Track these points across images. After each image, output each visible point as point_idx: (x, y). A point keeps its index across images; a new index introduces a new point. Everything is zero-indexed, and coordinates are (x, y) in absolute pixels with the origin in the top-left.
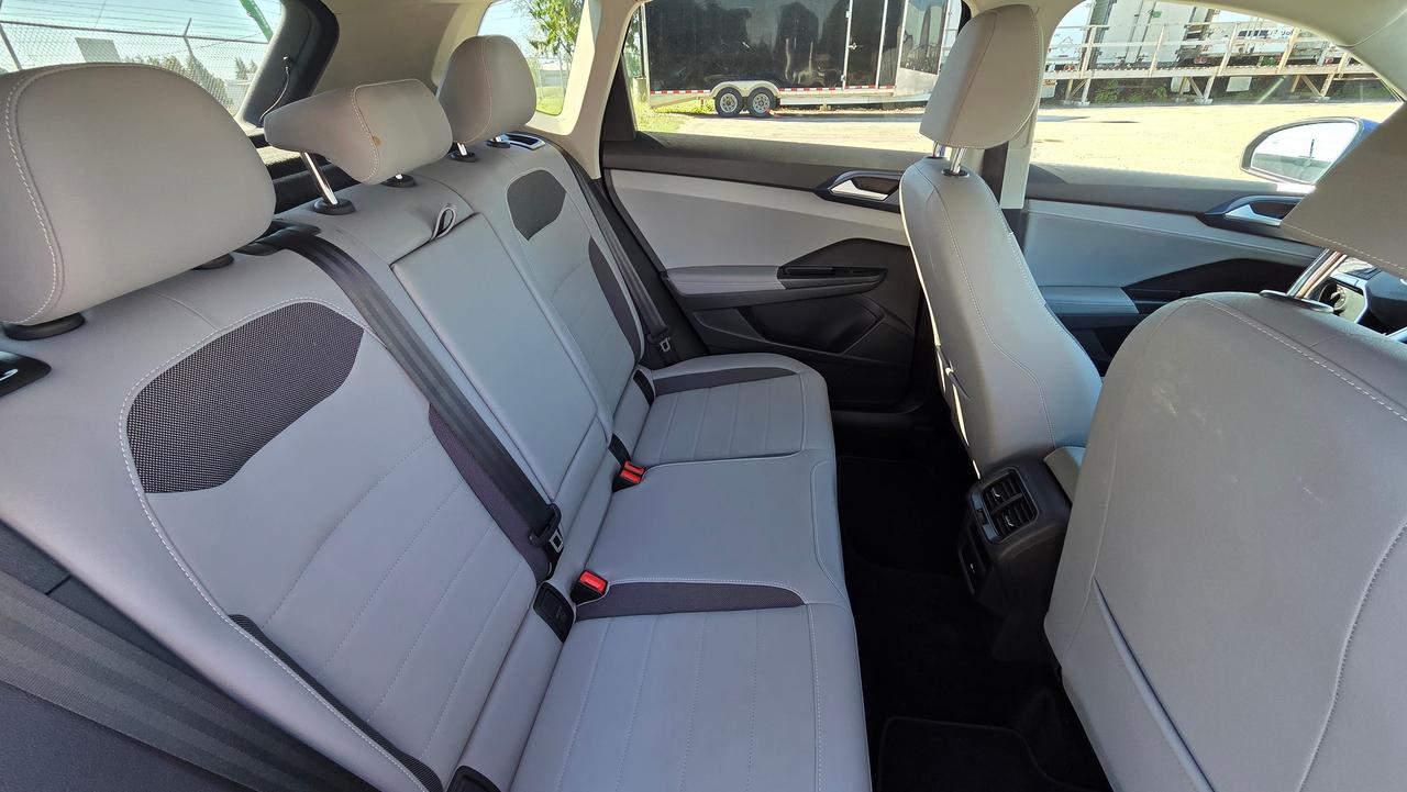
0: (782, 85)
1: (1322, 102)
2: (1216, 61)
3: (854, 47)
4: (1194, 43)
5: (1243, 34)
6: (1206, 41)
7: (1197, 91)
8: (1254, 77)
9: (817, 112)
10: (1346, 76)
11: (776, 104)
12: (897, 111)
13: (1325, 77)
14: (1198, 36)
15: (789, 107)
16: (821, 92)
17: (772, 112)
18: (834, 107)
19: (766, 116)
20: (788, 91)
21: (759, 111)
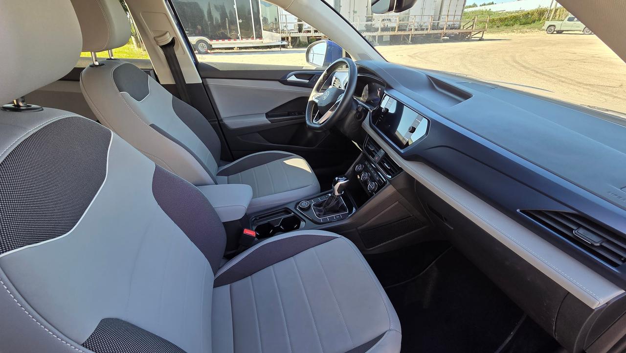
0: (211, 39)
1: (410, 44)
2: (377, 30)
3: (241, 21)
4: (369, 23)
5: (383, 20)
6: (373, 22)
7: (374, 41)
8: (391, 36)
9: (233, 51)
10: (415, 35)
11: (210, 47)
12: (268, 50)
13: (409, 35)
14: (370, 21)
15: (217, 49)
16: (231, 42)
17: (209, 51)
18: (240, 48)
19: (207, 53)
20: (214, 41)
21: (202, 50)
